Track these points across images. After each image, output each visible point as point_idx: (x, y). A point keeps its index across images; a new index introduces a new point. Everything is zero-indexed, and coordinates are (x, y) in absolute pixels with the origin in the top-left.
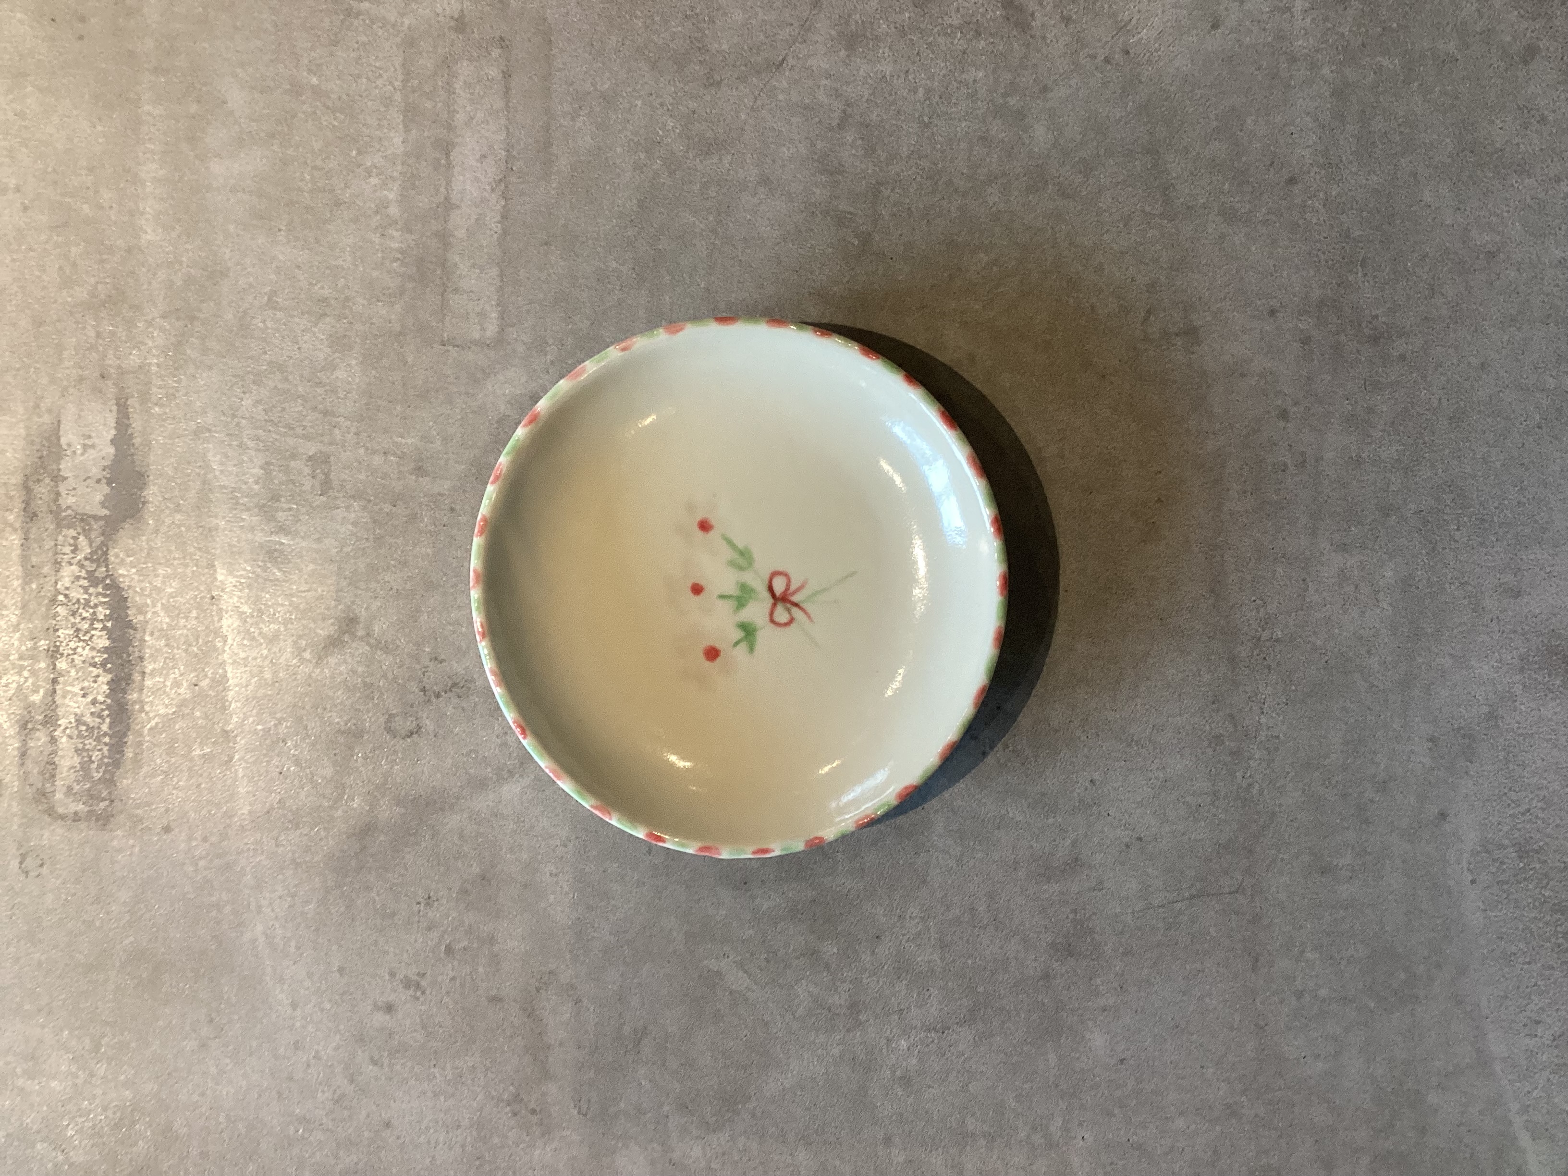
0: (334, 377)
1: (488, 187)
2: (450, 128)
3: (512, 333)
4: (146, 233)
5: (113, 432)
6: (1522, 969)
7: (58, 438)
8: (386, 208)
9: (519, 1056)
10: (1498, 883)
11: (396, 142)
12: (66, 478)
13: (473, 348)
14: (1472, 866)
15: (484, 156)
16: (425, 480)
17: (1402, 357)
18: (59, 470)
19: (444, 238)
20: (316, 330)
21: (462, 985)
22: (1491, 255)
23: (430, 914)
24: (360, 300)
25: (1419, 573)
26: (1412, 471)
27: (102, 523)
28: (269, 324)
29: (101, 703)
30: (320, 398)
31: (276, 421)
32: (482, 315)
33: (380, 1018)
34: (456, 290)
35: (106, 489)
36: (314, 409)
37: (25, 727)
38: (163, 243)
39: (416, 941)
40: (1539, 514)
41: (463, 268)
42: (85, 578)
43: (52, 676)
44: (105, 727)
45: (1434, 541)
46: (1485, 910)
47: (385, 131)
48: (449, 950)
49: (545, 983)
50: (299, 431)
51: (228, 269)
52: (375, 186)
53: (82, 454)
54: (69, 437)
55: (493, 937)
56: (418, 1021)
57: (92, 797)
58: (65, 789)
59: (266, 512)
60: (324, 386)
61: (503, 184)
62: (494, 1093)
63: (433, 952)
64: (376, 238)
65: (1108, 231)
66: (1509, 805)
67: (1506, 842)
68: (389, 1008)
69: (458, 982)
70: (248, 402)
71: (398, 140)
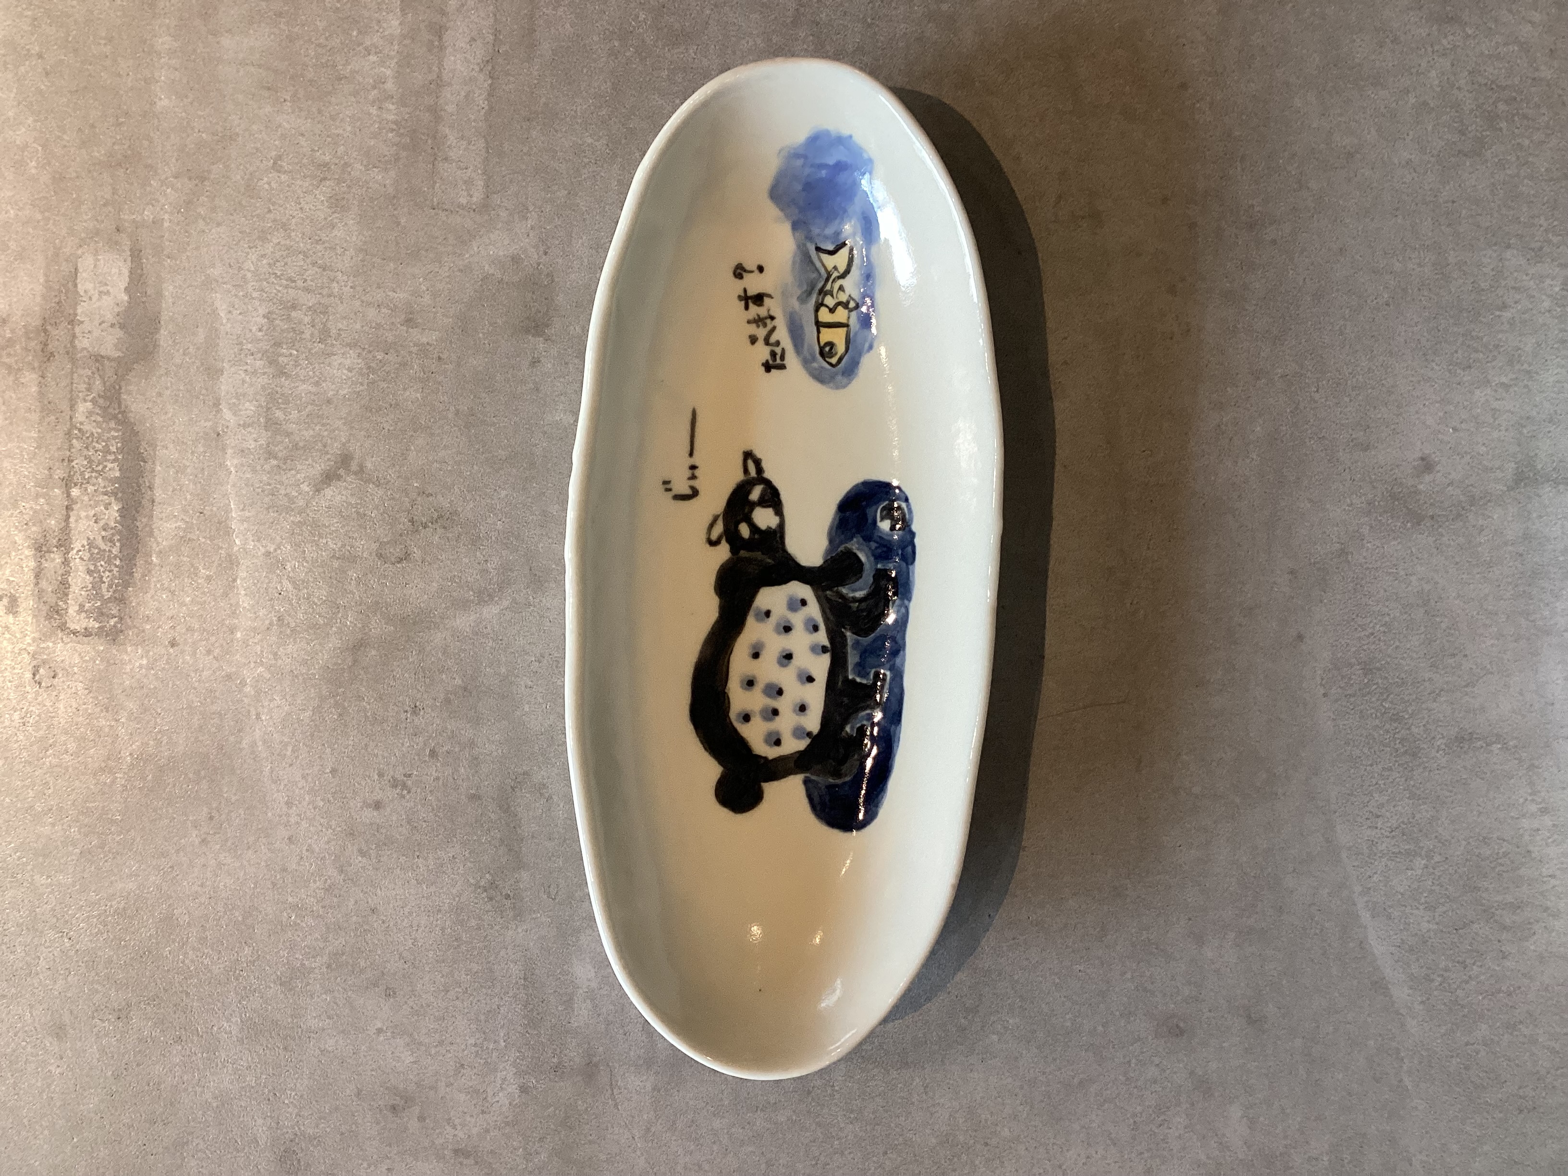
0: (333, 234)
1: (477, 68)
2: (443, 13)
3: (496, 199)
4: (161, 99)
5: (127, 279)
6: (1366, 770)
7: (76, 286)
8: (384, 83)
9: (495, 847)
10: (1346, 696)
11: (394, 24)
12: (82, 322)
13: (461, 212)
14: (1324, 682)
15: (474, 39)
16: (414, 332)
17: (1274, 242)
18: (76, 315)
19: (435, 112)
20: (317, 192)
21: (445, 785)
22: (1350, 155)
23: (416, 720)
24: (358, 166)
25: (1284, 428)
26: (1279, 339)
27: (114, 364)
28: (274, 185)
29: (112, 528)
30: (320, 254)
31: (279, 273)
32: (469, 182)
33: (369, 815)
34: (446, 159)
35: (119, 333)
36: (314, 264)
37: (40, 549)
38: (177, 109)
39: (403, 744)
40: (1385, 379)
41: (452, 139)
42: (98, 414)
43: (66, 503)
44: (115, 551)
45: (1297, 401)
46: (1334, 720)
47: (384, 14)
48: (433, 754)
49: (519, 782)
50: (300, 283)
51: (237, 135)
52: (374, 63)
53: (99, 300)
54: (85, 284)
55: (473, 742)
56: (404, 817)
57: (101, 614)
58: (77, 608)
59: (268, 357)
60: (324, 243)
61: (490, 64)
62: (472, 881)
63: (419, 755)
64: (374, 111)
65: (1025, 125)
66: (1356, 629)
67: (1353, 660)
68: (378, 805)
69: (441, 782)
70: (254, 258)
71: (396, 23)
